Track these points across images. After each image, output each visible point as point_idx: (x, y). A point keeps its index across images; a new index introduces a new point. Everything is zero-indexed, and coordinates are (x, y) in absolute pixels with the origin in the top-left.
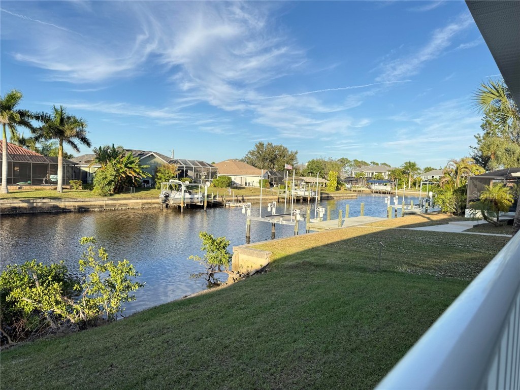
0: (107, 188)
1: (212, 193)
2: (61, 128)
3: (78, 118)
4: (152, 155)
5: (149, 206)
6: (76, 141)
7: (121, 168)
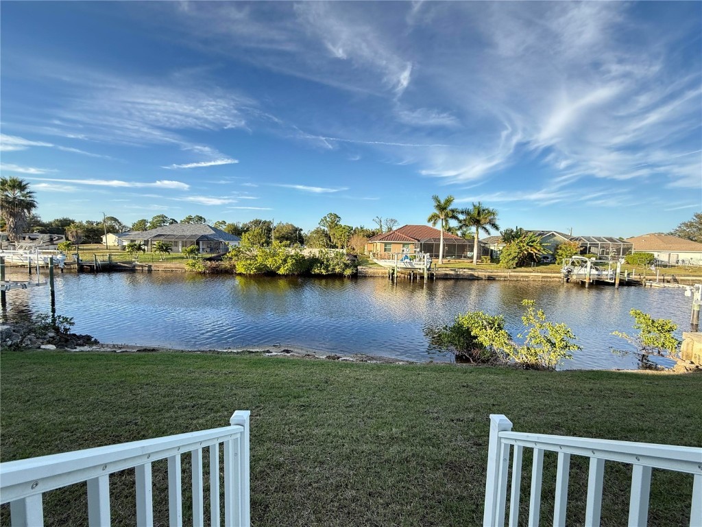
0: (511, 262)
1: (626, 271)
2: (478, 218)
3: (491, 208)
4: (553, 234)
5: (549, 280)
6: (488, 227)
7: (524, 246)
